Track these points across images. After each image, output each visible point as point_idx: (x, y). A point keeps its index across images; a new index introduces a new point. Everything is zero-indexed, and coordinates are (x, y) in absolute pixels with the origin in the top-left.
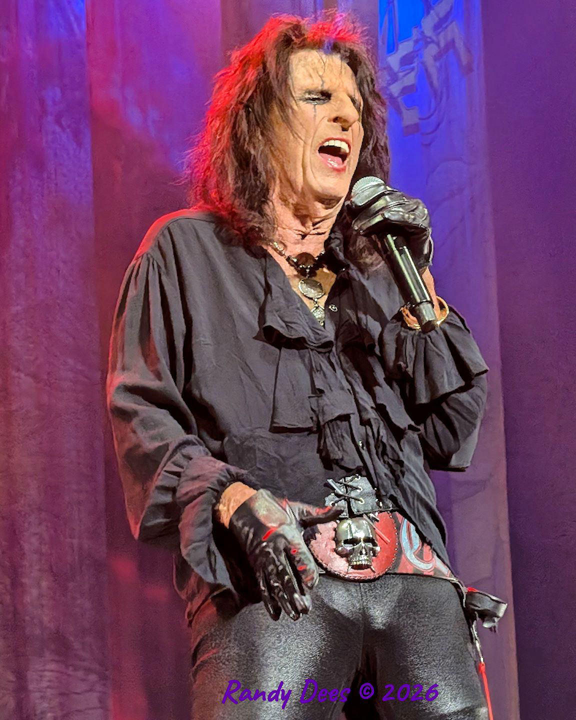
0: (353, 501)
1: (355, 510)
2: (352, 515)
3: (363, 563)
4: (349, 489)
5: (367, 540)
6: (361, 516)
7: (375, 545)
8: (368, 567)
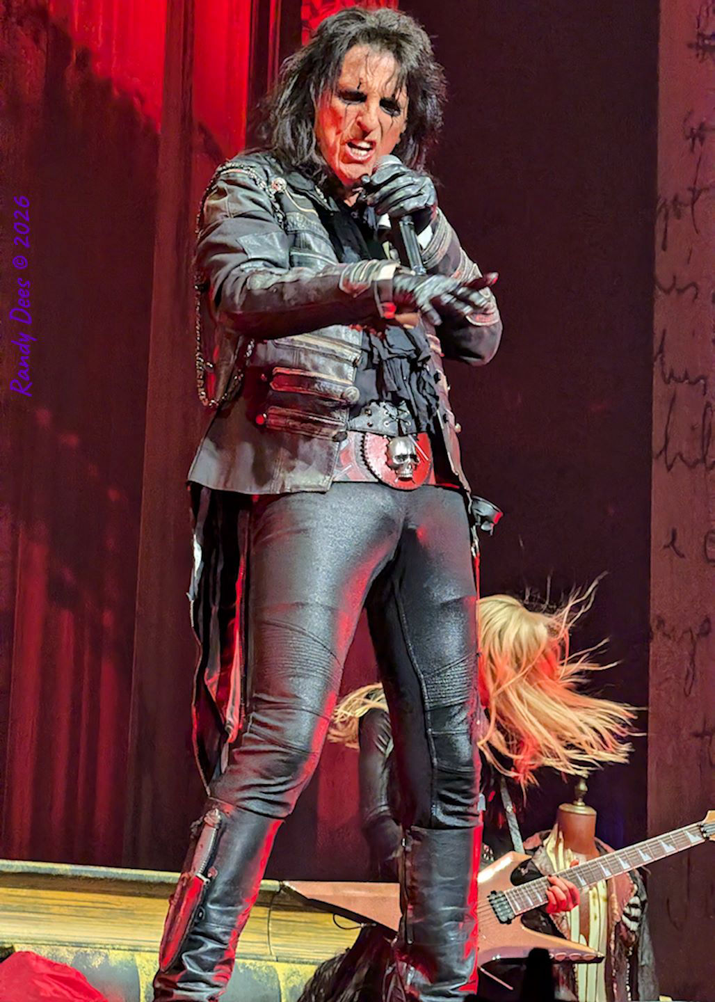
0: (401, 422)
1: (404, 429)
2: (401, 434)
3: (408, 476)
4: (400, 412)
5: (413, 457)
6: (407, 435)
7: (416, 460)
8: (410, 479)
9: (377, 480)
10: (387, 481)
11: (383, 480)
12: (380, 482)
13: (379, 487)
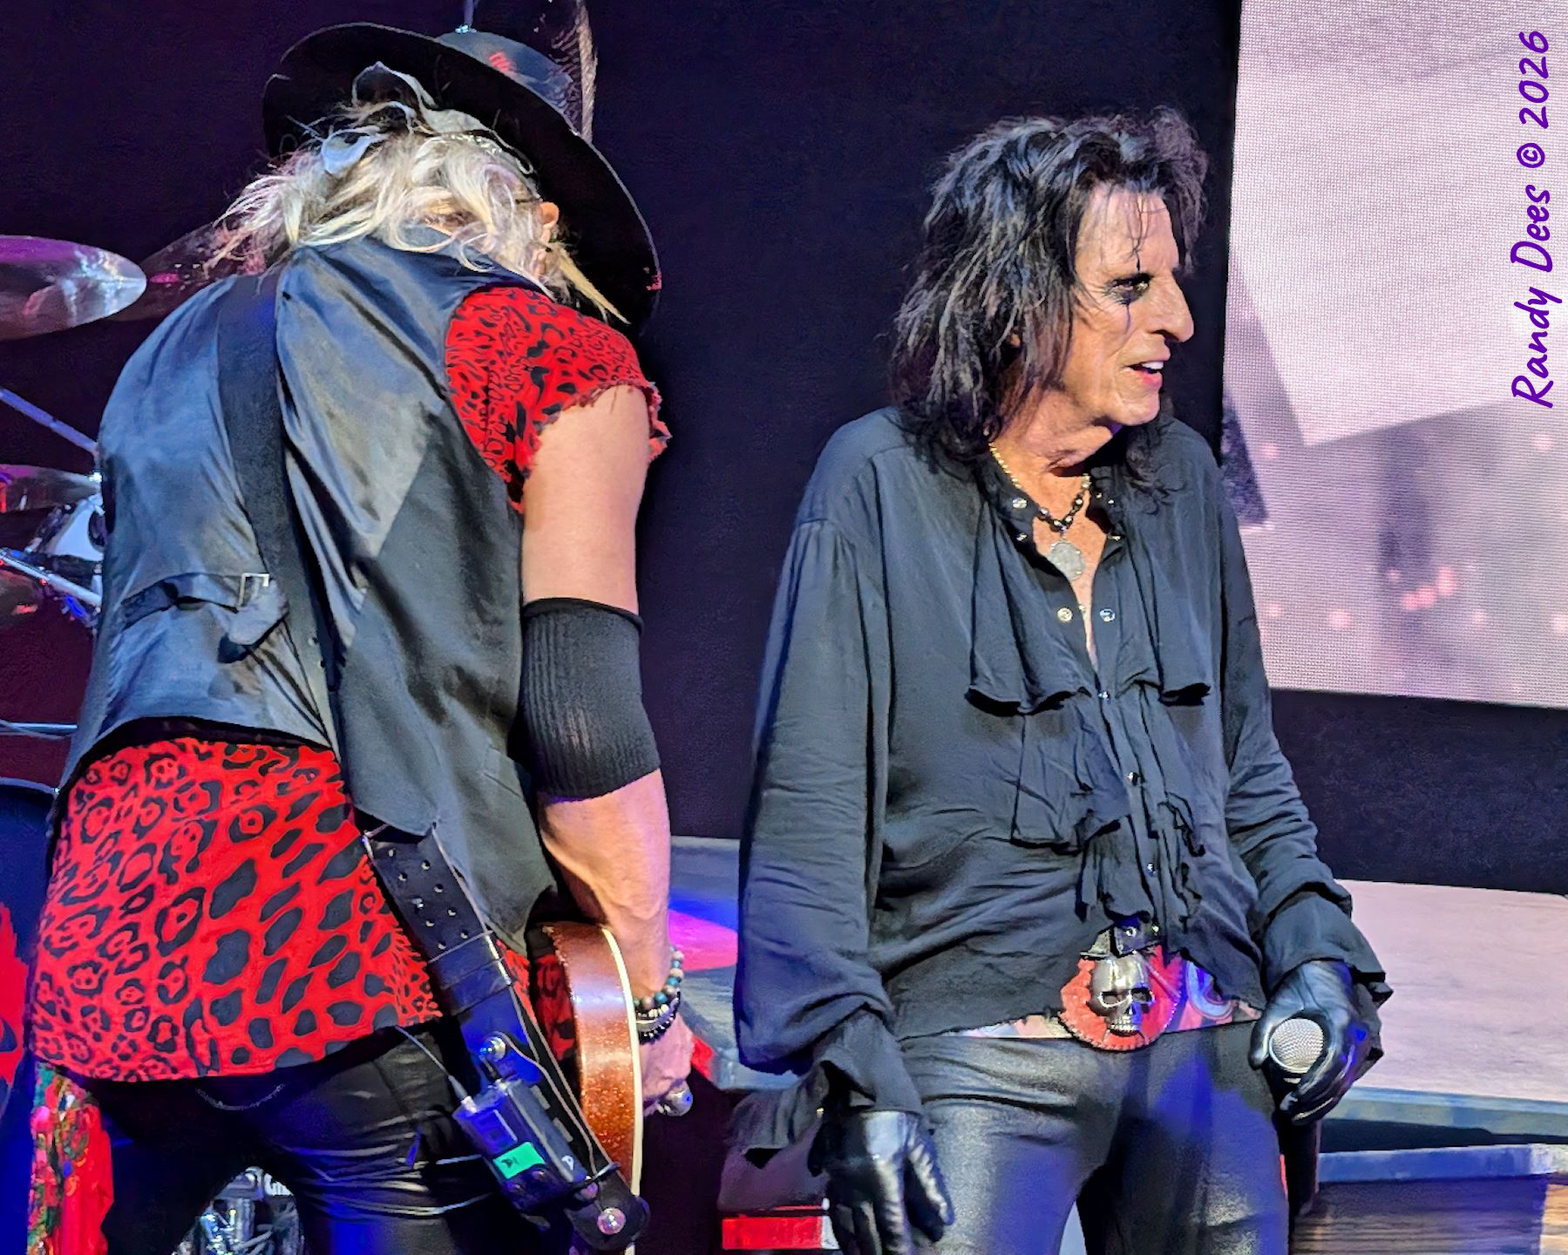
9: (1069, 1035)
10: (1087, 1039)
11: (1081, 1036)
12: (1075, 1039)
13: (1076, 1048)
